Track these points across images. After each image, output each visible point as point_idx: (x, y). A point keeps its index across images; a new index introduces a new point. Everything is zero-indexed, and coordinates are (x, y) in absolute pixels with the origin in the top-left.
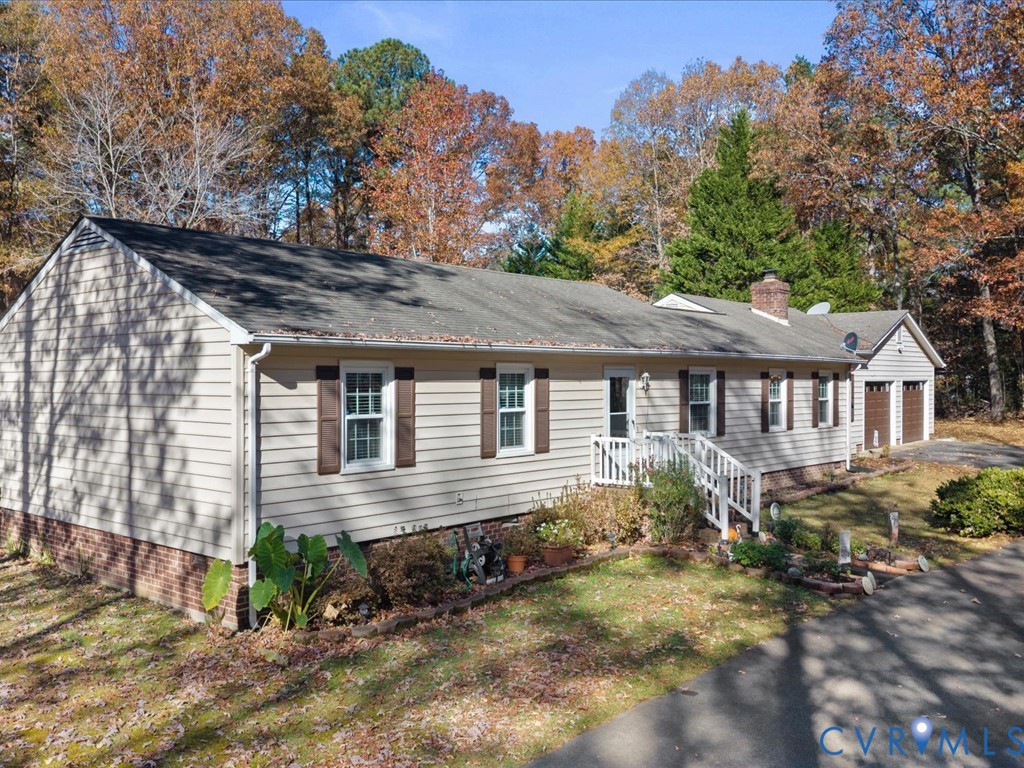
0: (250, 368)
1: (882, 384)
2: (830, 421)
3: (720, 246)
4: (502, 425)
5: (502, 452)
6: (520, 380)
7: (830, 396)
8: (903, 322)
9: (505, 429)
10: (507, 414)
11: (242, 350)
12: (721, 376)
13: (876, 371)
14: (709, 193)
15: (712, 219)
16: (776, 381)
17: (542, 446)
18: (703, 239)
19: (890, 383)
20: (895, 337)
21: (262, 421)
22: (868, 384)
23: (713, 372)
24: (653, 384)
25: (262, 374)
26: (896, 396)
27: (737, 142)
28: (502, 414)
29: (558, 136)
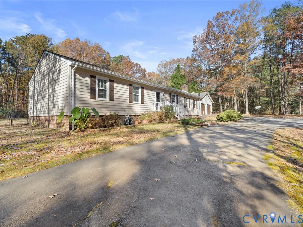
0: (73, 71)
1: (204, 104)
2: (196, 108)
3: (176, 85)
4: (134, 97)
5: (134, 102)
6: (138, 89)
7: (196, 104)
8: (207, 94)
9: (135, 98)
10: (135, 95)
11: (71, 67)
12: (177, 96)
13: (203, 101)
14: (174, 77)
15: (174, 81)
16: (187, 99)
17: (143, 102)
18: (173, 84)
19: (205, 104)
20: (206, 96)
21: (76, 84)
22: (202, 104)
23: (176, 95)
24: (165, 95)
25: (76, 74)
26: (206, 106)
27: (178, 69)
28: (134, 94)
29: (149, 73)
